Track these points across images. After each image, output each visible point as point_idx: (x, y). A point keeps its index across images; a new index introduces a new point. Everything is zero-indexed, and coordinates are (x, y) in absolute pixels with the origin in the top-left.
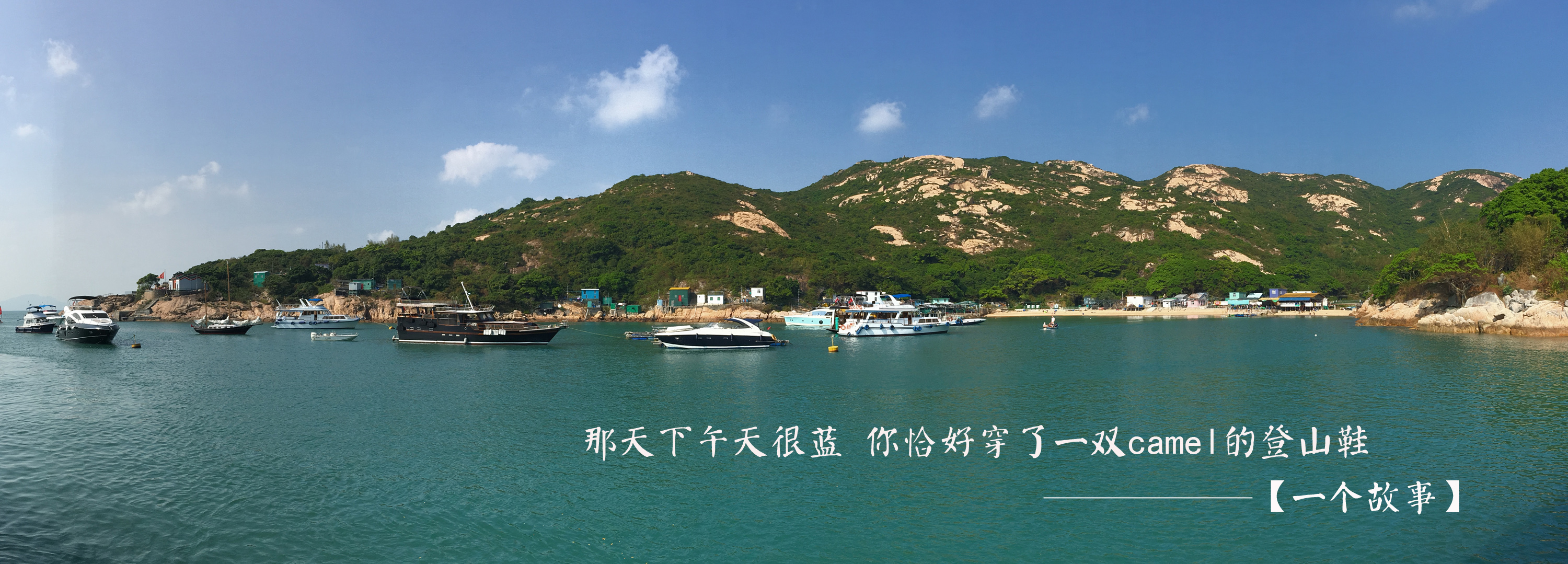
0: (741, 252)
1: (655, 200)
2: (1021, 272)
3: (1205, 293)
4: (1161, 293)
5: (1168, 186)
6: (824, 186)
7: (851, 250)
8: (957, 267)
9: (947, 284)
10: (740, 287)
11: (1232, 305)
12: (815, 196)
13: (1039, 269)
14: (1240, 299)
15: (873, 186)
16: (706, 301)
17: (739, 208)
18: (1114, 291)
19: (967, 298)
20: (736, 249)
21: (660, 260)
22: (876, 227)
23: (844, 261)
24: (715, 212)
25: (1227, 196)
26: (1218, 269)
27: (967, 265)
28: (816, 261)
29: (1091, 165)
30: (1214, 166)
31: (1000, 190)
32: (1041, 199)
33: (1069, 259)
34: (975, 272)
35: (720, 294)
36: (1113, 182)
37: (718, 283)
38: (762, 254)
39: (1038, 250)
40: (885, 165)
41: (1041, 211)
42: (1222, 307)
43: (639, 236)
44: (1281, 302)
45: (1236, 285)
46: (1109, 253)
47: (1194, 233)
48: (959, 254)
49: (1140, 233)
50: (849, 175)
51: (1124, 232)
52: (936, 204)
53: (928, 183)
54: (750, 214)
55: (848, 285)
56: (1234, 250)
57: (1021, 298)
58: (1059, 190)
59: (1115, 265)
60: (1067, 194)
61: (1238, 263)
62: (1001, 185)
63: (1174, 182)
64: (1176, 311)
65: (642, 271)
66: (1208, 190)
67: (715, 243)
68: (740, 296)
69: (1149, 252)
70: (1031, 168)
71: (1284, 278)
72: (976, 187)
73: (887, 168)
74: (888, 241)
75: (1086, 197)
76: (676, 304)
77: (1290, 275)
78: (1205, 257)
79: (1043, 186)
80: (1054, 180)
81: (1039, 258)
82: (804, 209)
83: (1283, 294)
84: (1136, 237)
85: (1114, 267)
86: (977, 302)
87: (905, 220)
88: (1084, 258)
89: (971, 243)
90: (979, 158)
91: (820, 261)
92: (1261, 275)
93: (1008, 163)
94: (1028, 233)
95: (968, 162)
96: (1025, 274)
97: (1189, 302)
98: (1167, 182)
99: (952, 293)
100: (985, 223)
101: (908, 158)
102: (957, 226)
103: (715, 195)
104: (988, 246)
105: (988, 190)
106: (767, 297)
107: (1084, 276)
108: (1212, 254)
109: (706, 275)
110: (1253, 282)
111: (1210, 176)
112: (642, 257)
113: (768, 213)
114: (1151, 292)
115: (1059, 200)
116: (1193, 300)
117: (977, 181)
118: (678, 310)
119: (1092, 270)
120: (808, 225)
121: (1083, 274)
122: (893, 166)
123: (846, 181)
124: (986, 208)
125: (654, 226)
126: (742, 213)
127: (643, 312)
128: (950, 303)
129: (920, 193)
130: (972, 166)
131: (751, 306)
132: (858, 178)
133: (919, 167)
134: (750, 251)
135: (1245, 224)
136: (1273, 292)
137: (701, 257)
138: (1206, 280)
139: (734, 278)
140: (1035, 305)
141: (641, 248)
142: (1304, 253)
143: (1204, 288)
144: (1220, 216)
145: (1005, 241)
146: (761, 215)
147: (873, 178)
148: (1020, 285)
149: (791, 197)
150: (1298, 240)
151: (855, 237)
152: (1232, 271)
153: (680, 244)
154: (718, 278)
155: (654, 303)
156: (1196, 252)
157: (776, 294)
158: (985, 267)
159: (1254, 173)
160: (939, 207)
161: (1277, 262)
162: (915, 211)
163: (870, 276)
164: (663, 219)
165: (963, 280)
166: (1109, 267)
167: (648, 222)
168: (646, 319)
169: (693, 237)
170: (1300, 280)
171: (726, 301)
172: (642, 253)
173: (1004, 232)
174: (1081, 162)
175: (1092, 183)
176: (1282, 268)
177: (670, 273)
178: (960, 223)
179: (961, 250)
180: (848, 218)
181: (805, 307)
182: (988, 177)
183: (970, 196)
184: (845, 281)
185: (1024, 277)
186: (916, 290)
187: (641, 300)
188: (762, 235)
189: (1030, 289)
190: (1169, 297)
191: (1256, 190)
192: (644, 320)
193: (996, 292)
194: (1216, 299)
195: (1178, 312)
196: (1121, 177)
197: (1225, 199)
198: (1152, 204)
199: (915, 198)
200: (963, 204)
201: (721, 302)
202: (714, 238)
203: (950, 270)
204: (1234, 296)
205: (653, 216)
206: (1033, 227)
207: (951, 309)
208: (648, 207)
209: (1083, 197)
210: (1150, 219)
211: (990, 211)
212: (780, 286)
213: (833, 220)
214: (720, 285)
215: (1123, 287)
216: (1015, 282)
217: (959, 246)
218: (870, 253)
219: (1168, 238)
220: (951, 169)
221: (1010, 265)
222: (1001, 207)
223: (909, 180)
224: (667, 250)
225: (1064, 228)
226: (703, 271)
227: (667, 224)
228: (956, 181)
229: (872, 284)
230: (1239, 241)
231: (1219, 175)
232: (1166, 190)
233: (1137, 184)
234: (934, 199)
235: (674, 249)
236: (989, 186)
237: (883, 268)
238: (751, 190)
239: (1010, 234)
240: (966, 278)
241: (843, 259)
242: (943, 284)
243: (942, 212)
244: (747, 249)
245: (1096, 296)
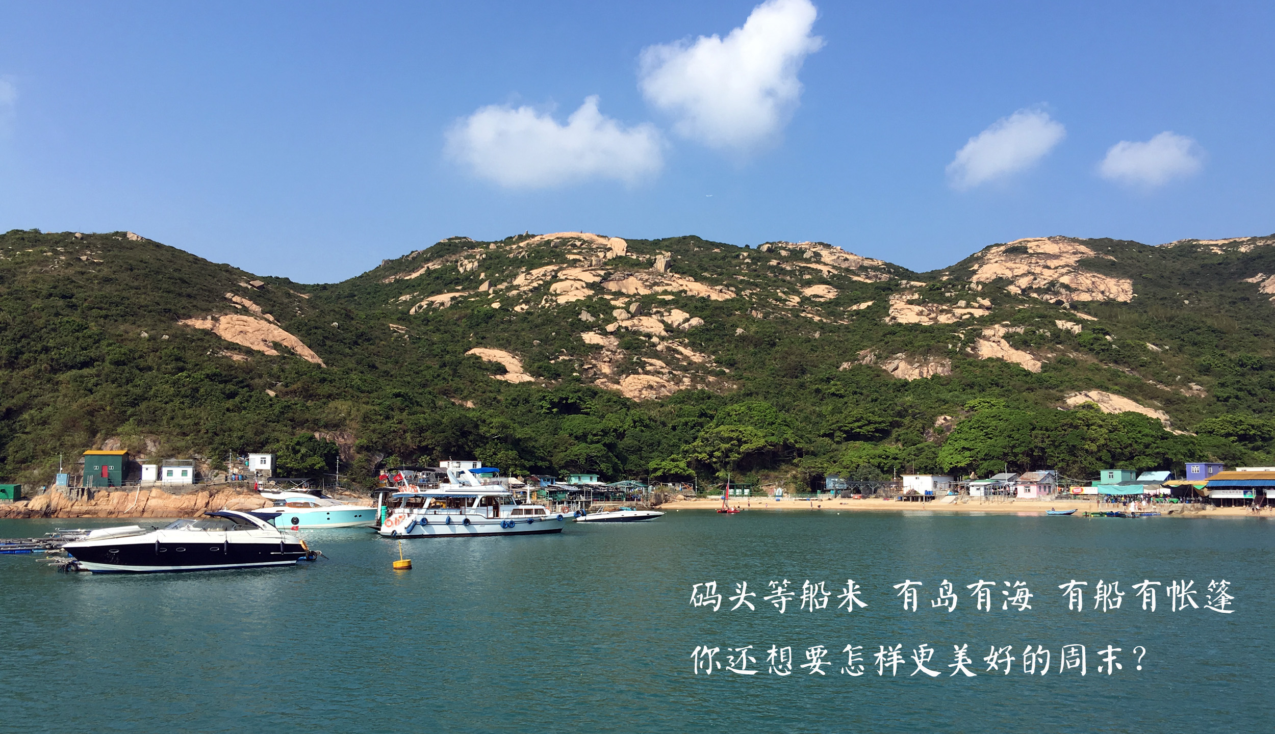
0: (230, 387)
1: (58, 280)
2: (719, 432)
3: (1052, 472)
4: (965, 471)
5: (975, 278)
6: (385, 277)
7: (430, 389)
8: (612, 421)
9: (596, 450)
10: (226, 452)
11: (1107, 495)
12: (369, 293)
13: (750, 428)
14: (1124, 483)
15: (470, 281)
16: (159, 476)
17: (228, 308)
18: (879, 467)
19: (629, 474)
20: (220, 382)
21: (65, 396)
22: (476, 351)
23: (419, 408)
24: (183, 311)
25: (1089, 291)
26: (1076, 427)
27: (629, 419)
28: (369, 407)
29: (839, 248)
30: (1063, 239)
31: (685, 292)
32: (752, 308)
33: (801, 411)
34: (642, 431)
35: (188, 464)
36: (876, 276)
37: (183, 443)
38: (272, 393)
39: (748, 395)
40: (492, 246)
41: (753, 329)
42: (1086, 497)
43: (23, 347)
44: (1211, 488)
45: (1113, 457)
46: (869, 399)
47: (1027, 361)
48: (615, 399)
49: (927, 362)
50: (428, 260)
51: (896, 362)
52: (580, 314)
53: (566, 279)
54: (251, 319)
55: (425, 450)
56: (1107, 389)
57: (718, 477)
58: (784, 293)
59: (880, 419)
60: (797, 299)
61: (1117, 416)
62: (688, 283)
63: (987, 272)
64: (995, 504)
65: (26, 416)
66: (1052, 284)
67: (182, 370)
68: (226, 469)
69: (942, 396)
70: (738, 256)
71: (1215, 442)
72: (646, 286)
73: (496, 251)
74: (496, 374)
75: (830, 303)
76: (97, 483)
77: (1228, 435)
78: (1049, 404)
79: (757, 286)
80: (775, 276)
81: (749, 409)
82: (348, 316)
83: (1215, 473)
84: (917, 371)
85: (880, 423)
86: (645, 482)
87: (526, 340)
88: (826, 408)
89: (636, 381)
90: (651, 239)
91: (377, 408)
92: (1165, 437)
93: (699, 247)
94: (732, 365)
95: (633, 245)
96: (726, 435)
97: (1021, 489)
98: (974, 272)
99: (603, 466)
100: (659, 348)
101: (533, 236)
102: (614, 353)
103: (184, 281)
104: (665, 387)
105: (665, 292)
106: (279, 471)
107: (827, 439)
108: (1061, 399)
109: (161, 429)
110: (1148, 451)
111: (1056, 257)
112: (26, 390)
113: (283, 318)
114: (946, 467)
115: (783, 309)
116: (1028, 484)
117: (647, 277)
118: (102, 493)
119: (840, 429)
120: (356, 343)
121: (824, 435)
122: (508, 248)
123: (422, 271)
124: (663, 322)
125: (54, 330)
126: (235, 317)
127: (25, 498)
128: (600, 483)
129: (552, 295)
130: (640, 252)
131: (248, 487)
132: (444, 265)
133: (552, 251)
134: (247, 386)
135: (1129, 341)
136: (1194, 468)
137: (152, 393)
138: (1053, 448)
139: (216, 434)
140: (743, 488)
141: (26, 371)
142: (1259, 391)
143: (1049, 463)
144: (1077, 329)
145: (693, 379)
146: (270, 322)
147: (469, 267)
148: (717, 454)
149: (326, 293)
150: (1242, 366)
151: (437, 366)
152: (1104, 430)
153: (107, 367)
154: (185, 434)
155: (49, 480)
156: (1031, 396)
157: (296, 466)
158: (658, 423)
159: (1143, 246)
160: (584, 319)
161: (1197, 411)
162: (543, 324)
163: (465, 434)
164: (76, 318)
165: (621, 444)
166: (870, 423)
167: (42, 321)
168: (30, 514)
169: (137, 355)
170: (1250, 445)
171: (197, 477)
172: (27, 381)
173: (691, 363)
174: (821, 244)
175: (840, 280)
176: (1209, 422)
177: (86, 422)
178: (618, 346)
179: (618, 394)
180: (425, 333)
181: (349, 489)
182: (666, 270)
183: (636, 301)
184: (420, 442)
185: (723, 440)
186: (543, 459)
187: (22, 473)
188: (272, 359)
189: (734, 461)
190: (980, 478)
191: (1150, 276)
192: (25, 514)
193: (677, 466)
194: (1073, 482)
195: (999, 505)
196: (889, 268)
197: (1085, 297)
198: (947, 312)
199: (543, 302)
200: (625, 315)
201: (189, 479)
202: (178, 359)
203: (600, 426)
204: (1111, 476)
205: (53, 311)
206: (739, 356)
207: (602, 494)
208: (44, 292)
209: (825, 303)
210: (942, 339)
211: (668, 328)
212: (303, 450)
213: (401, 336)
214: (187, 448)
215: (895, 459)
216: (708, 449)
217: (616, 387)
218: (466, 393)
219: (978, 371)
220: (605, 257)
221: (700, 420)
222: (687, 320)
223: (534, 272)
224: (81, 376)
225: (793, 357)
226: (155, 421)
227: (81, 328)
228: (613, 277)
229: (467, 449)
230: (1116, 374)
231: (1074, 253)
232: (973, 286)
233: (918, 277)
234: (576, 306)
235: (97, 376)
236: (667, 285)
237: (488, 421)
238: (253, 277)
239: (701, 366)
240: (627, 441)
241: (418, 404)
242: (588, 451)
243: (588, 328)
244: (242, 382)
245: (848, 475)
